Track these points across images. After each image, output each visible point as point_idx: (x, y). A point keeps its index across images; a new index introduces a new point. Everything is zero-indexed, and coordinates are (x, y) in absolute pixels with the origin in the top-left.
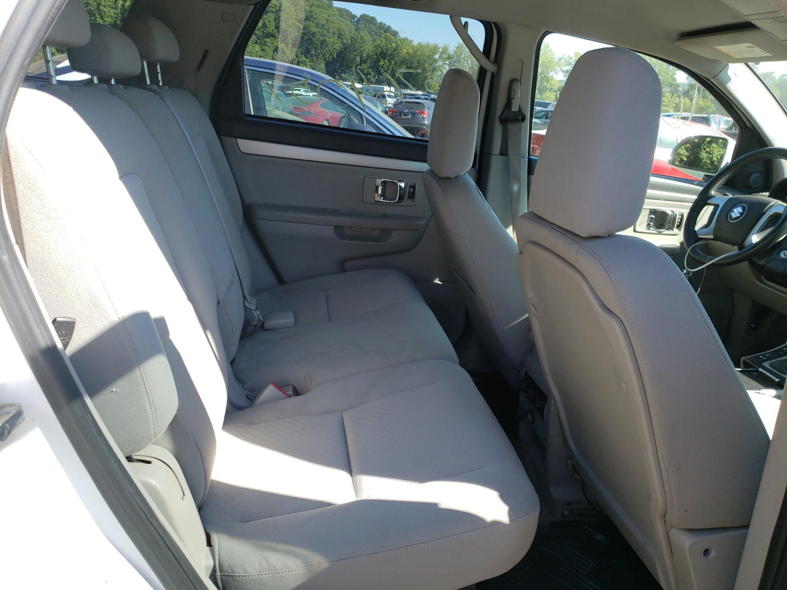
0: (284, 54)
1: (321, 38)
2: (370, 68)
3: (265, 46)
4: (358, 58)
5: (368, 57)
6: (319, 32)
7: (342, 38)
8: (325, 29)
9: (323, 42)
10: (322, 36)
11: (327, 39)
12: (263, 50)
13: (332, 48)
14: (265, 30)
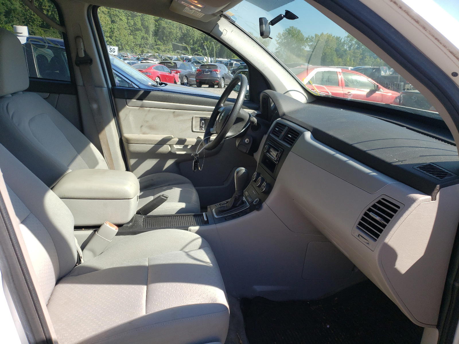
0: (148, 40)
1: (169, 30)
2: (199, 46)
3: (136, 36)
4: (191, 41)
5: (197, 40)
6: (168, 27)
7: (182, 30)
8: (171, 24)
9: (170, 32)
10: (170, 29)
11: (173, 31)
12: (135, 38)
13: (176, 35)
14: (135, 27)
